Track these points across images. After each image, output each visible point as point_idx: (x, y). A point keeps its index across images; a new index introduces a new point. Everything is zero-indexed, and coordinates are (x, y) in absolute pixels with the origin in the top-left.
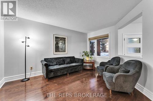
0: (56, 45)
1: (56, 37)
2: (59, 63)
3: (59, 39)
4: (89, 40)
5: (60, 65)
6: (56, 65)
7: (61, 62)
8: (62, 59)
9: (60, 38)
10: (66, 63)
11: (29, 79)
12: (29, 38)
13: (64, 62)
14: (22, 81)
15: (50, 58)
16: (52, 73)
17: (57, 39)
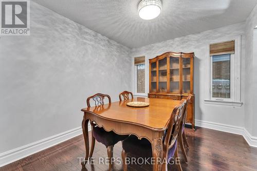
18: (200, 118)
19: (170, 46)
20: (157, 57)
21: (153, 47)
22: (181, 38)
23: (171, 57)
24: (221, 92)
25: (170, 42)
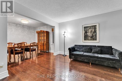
0: (85, 34)
1: (84, 27)
2: (85, 50)
3: (88, 29)
7: (87, 50)
8: (88, 47)
9: (89, 26)
10: (92, 52)
11: (66, 56)
12: (65, 32)
14: (63, 55)
17: (86, 29)
18: (51, 50)
20: (39, 31)
23: (42, 32)
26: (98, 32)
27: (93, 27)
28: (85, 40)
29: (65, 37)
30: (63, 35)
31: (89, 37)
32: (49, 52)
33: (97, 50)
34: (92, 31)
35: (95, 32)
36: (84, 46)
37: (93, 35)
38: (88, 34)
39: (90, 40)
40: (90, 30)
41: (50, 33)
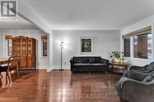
0: (82, 46)
1: (82, 39)
2: (83, 61)
3: (85, 41)
4: (122, 38)
5: (84, 63)
6: (81, 63)
7: (85, 61)
8: (86, 59)
9: (86, 39)
10: (89, 62)
11: (63, 70)
12: (63, 43)
13: (88, 61)
14: (60, 70)
15: (77, 57)
16: (75, 68)
17: (83, 41)
18: (38, 66)
19: (26, 33)
20: (16, 37)
21: (17, 31)
22: (31, 30)
23: (23, 39)
24: (45, 55)
25: (26, 31)
26: (92, 45)
27: (89, 40)
28: (82, 52)
29: (63, 48)
30: (60, 45)
31: (86, 49)
32: (35, 69)
33: (93, 60)
34: (88, 44)
35: (90, 45)
36: (81, 58)
37: (88, 47)
38: (85, 46)
39: (87, 52)
40: (86, 43)
41: (38, 41)
